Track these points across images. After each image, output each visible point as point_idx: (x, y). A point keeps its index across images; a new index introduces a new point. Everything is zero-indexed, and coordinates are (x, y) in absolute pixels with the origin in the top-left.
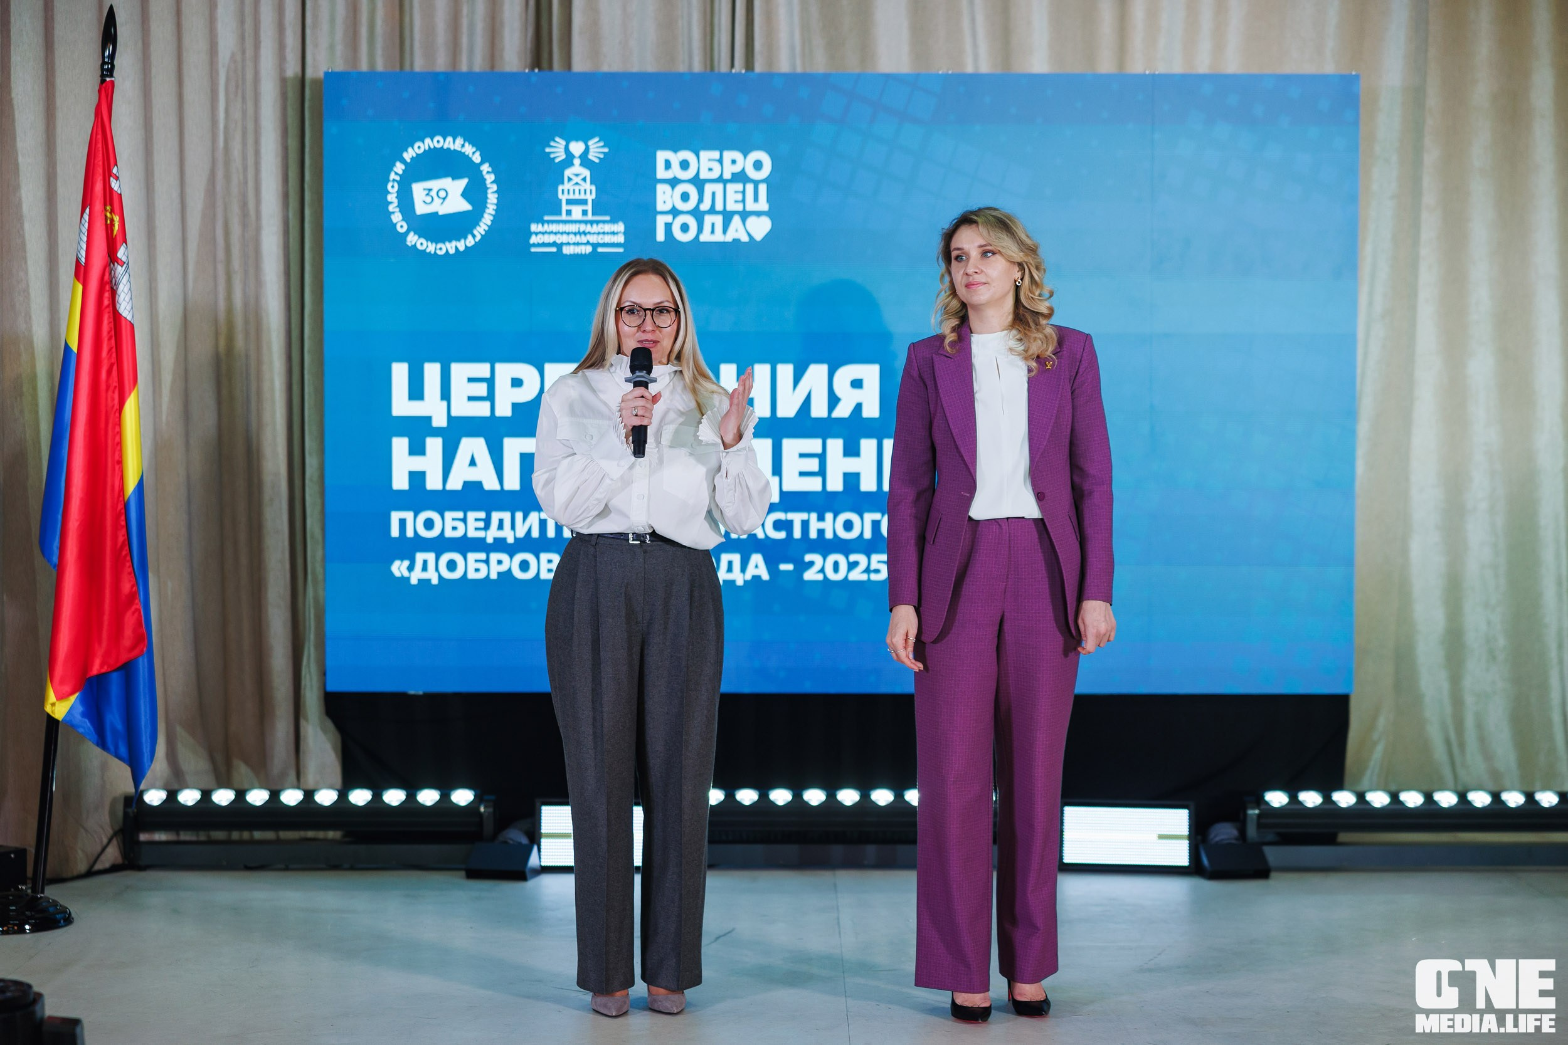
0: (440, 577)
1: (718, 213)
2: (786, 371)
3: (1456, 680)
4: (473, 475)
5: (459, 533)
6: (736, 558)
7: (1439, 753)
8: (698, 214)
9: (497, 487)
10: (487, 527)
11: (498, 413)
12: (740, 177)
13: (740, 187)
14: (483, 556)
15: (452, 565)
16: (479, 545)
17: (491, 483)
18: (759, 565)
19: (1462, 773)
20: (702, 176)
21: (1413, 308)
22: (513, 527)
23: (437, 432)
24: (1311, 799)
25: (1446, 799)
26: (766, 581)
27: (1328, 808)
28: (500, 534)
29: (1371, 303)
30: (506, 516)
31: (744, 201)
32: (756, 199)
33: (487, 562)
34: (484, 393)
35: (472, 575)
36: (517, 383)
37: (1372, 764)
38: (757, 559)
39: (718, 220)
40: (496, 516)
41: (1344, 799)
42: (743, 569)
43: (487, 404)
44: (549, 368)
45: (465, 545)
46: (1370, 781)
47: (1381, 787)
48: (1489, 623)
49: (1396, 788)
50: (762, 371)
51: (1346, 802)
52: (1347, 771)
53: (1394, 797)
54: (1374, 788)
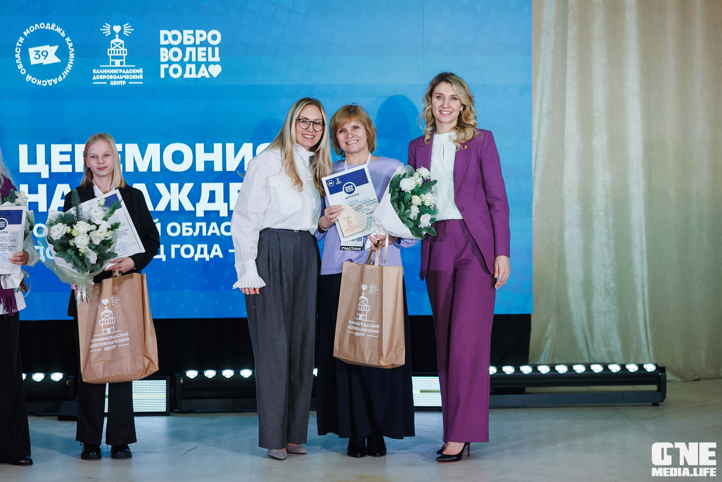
0: (46, 258)
1: (193, 63)
2: (230, 147)
3: (589, 304)
6: (205, 247)
7: (581, 343)
8: (182, 64)
11: (77, 170)
12: (205, 44)
13: (204, 49)
18: (218, 250)
19: (592, 353)
20: (184, 44)
21: (563, 110)
23: (43, 181)
24: (509, 370)
25: (579, 369)
26: (221, 258)
27: (518, 374)
29: (541, 108)
31: (207, 56)
32: (213, 55)
34: (69, 160)
37: (545, 350)
38: (216, 246)
39: (193, 66)
41: (526, 370)
42: (209, 252)
43: (70, 166)
46: (542, 360)
47: (546, 363)
48: (606, 275)
49: (554, 363)
50: (218, 147)
51: (527, 371)
52: (530, 354)
53: (552, 368)
54: (543, 363)
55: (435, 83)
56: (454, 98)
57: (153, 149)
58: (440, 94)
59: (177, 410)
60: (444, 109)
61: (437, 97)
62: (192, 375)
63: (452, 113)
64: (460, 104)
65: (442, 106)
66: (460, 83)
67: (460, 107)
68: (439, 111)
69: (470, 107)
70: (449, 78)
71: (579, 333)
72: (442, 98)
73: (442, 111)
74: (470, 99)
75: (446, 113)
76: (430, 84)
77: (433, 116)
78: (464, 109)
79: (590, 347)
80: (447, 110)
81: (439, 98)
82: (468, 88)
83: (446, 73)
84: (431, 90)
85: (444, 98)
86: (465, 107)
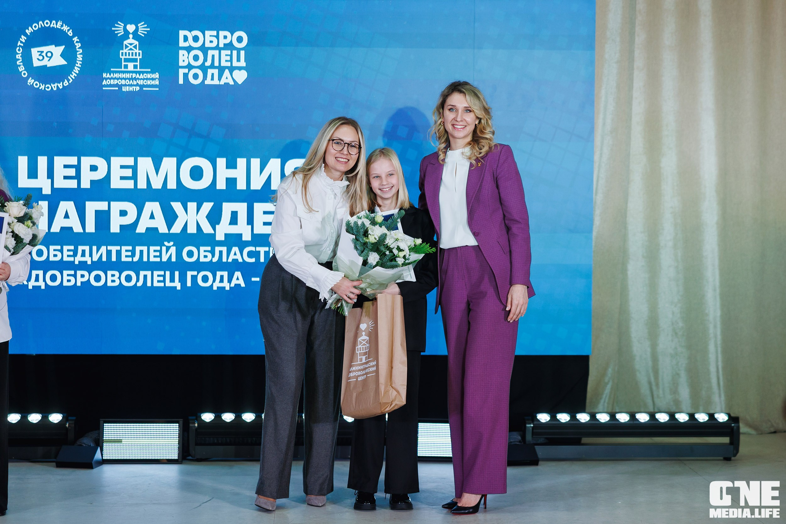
0: (46, 285)
2: (256, 163)
3: (654, 346)
4: (66, 223)
5: (58, 258)
6: (225, 274)
7: (645, 390)
9: (82, 231)
10: (75, 255)
11: (83, 186)
14: (72, 272)
15: (53, 278)
16: (70, 266)
17: (78, 229)
18: (239, 278)
19: (657, 401)
21: (629, 128)
22: (91, 255)
23: (45, 198)
24: (564, 418)
25: (643, 418)
26: (243, 288)
27: (574, 423)
28: (83, 259)
30: (87, 248)
33: (75, 276)
34: (74, 174)
35: (65, 284)
36: (94, 168)
37: (604, 396)
38: (238, 274)
40: (80, 248)
41: (583, 418)
42: (230, 281)
43: (76, 181)
44: (113, 159)
45: (61, 266)
46: (600, 407)
47: (605, 411)
48: (673, 313)
49: (614, 411)
50: (241, 162)
51: (585, 420)
52: (588, 401)
53: (613, 416)
54: (601, 411)
55: (446, 94)
56: (468, 110)
57: (169, 163)
58: (453, 106)
59: (190, 458)
60: (457, 123)
61: (450, 110)
62: (209, 419)
63: (466, 127)
64: (475, 118)
65: (455, 119)
66: (475, 94)
67: (475, 121)
68: (452, 125)
69: (487, 120)
70: (462, 87)
71: (642, 378)
72: (455, 111)
73: (454, 125)
74: (487, 111)
75: (460, 127)
76: (441, 95)
77: (446, 131)
78: (480, 122)
79: (655, 393)
80: (461, 123)
81: (451, 110)
82: (484, 99)
83: (459, 81)
84: (442, 102)
85: (457, 111)
86: (480, 119)
